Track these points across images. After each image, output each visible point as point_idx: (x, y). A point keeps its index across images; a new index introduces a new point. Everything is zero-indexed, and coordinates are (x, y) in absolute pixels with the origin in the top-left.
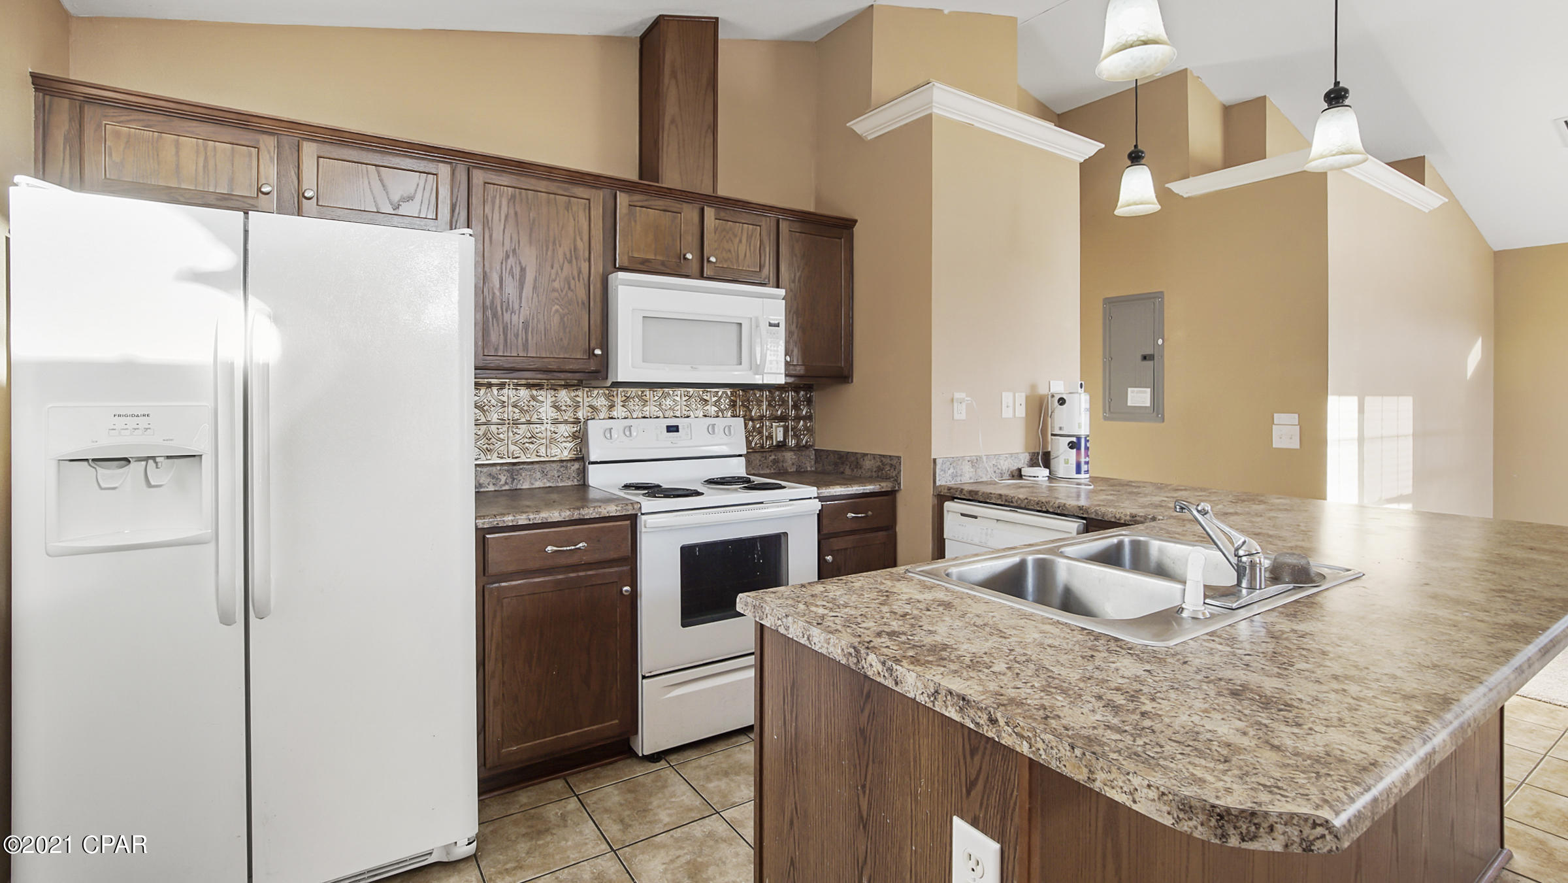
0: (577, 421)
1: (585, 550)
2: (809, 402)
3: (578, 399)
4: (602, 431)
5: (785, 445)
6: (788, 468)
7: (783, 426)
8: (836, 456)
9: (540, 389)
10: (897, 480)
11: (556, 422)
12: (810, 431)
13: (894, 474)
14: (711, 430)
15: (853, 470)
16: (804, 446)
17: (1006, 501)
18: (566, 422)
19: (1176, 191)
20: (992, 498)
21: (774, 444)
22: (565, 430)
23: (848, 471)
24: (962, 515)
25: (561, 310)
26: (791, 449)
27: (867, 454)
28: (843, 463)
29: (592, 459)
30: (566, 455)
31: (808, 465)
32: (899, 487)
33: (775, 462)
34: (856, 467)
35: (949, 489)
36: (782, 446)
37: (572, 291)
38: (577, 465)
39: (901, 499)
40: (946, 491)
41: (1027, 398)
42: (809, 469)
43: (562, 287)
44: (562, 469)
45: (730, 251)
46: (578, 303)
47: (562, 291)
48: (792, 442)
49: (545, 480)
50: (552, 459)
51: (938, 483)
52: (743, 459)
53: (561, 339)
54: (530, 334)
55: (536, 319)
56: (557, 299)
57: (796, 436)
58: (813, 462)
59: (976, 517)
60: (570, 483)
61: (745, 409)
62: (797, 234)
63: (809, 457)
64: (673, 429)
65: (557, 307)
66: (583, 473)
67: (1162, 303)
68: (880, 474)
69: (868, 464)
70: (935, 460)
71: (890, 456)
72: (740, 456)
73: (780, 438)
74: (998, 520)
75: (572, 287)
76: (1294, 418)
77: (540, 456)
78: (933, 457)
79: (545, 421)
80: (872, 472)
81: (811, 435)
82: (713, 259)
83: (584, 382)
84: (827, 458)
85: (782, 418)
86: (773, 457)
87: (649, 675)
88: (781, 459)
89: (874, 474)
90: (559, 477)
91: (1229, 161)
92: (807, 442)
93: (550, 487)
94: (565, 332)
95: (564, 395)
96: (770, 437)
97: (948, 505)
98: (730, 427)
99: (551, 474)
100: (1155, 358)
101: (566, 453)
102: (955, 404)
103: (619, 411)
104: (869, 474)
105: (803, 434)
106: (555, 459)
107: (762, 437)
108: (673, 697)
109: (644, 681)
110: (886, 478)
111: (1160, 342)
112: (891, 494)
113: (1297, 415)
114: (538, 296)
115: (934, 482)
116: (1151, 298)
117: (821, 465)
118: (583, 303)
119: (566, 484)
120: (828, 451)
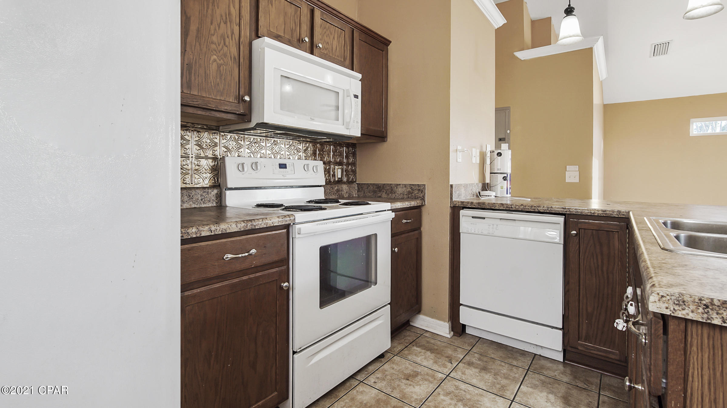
0: (215, 159)
1: (255, 255)
2: (354, 154)
3: (216, 140)
4: (236, 166)
5: (342, 180)
6: (344, 195)
7: (341, 168)
8: (375, 187)
9: (186, 130)
10: (423, 199)
11: (198, 157)
12: (354, 172)
13: (421, 195)
14: (306, 168)
15: (388, 195)
16: (351, 181)
17: (507, 207)
18: (206, 158)
19: (519, 57)
20: (496, 206)
21: (336, 179)
22: (206, 164)
23: (384, 195)
24: (473, 217)
25: (218, 60)
26: (344, 183)
27: (400, 184)
28: (380, 191)
29: (229, 186)
30: (206, 183)
31: (354, 193)
32: (425, 203)
33: (338, 191)
34: (391, 193)
35: (462, 202)
36: (340, 181)
37: (227, 46)
38: (215, 191)
39: (424, 210)
40: (460, 204)
41: (480, 152)
42: (354, 196)
43: (219, 42)
44: (204, 194)
45: (328, 43)
46: (231, 57)
47: (219, 45)
48: (345, 179)
49: (191, 203)
50: (196, 186)
51: (454, 199)
52: (322, 188)
53: (218, 84)
54: (193, 75)
55: (198, 64)
56: (215, 51)
57: (347, 175)
58: (356, 192)
59: (484, 218)
60: (210, 205)
61: (321, 156)
62: (363, 42)
63: (355, 188)
64: (283, 166)
65: (215, 57)
66: (220, 197)
67: (509, 112)
68: (410, 196)
69: (400, 190)
70: (452, 186)
71: (418, 185)
72: (321, 186)
73: (340, 176)
74: (500, 219)
75: (227, 43)
76: (576, 168)
77: (186, 184)
78: (450, 183)
79: (191, 156)
80: (403, 195)
81: (355, 175)
82: (320, 46)
83: (221, 128)
84: (367, 188)
85: (340, 164)
86: (336, 188)
87: (300, 350)
88: (341, 189)
89: (405, 196)
90: (202, 200)
91: (535, 45)
92: (352, 179)
93: (195, 208)
94: (221, 79)
95: (206, 137)
96: (334, 175)
97: (462, 212)
98: (317, 166)
99: (195, 197)
100: (506, 139)
101: (207, 181)
102: (458, 153)
103: (245, 151)
104: (401, 197)
105: (351, 174)
106: (198, 186)
107: (329, 175)
108: (315, 363)
109: (295, 356)
110: (416, 198)
111: (508, 132)
112: (419, 208)
113: (578, 166)
114: (200, 45)
115: (451, 198)
116: (503, 110)
117: (363, 193)
118: (235, 58)
119: (208, 206)
120: (368, 184)
